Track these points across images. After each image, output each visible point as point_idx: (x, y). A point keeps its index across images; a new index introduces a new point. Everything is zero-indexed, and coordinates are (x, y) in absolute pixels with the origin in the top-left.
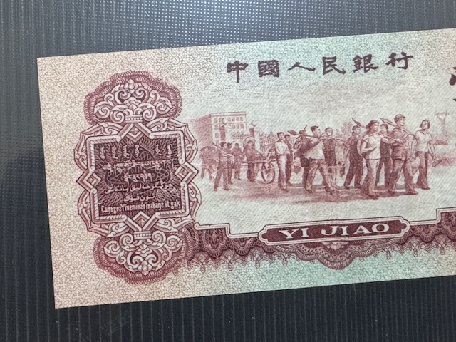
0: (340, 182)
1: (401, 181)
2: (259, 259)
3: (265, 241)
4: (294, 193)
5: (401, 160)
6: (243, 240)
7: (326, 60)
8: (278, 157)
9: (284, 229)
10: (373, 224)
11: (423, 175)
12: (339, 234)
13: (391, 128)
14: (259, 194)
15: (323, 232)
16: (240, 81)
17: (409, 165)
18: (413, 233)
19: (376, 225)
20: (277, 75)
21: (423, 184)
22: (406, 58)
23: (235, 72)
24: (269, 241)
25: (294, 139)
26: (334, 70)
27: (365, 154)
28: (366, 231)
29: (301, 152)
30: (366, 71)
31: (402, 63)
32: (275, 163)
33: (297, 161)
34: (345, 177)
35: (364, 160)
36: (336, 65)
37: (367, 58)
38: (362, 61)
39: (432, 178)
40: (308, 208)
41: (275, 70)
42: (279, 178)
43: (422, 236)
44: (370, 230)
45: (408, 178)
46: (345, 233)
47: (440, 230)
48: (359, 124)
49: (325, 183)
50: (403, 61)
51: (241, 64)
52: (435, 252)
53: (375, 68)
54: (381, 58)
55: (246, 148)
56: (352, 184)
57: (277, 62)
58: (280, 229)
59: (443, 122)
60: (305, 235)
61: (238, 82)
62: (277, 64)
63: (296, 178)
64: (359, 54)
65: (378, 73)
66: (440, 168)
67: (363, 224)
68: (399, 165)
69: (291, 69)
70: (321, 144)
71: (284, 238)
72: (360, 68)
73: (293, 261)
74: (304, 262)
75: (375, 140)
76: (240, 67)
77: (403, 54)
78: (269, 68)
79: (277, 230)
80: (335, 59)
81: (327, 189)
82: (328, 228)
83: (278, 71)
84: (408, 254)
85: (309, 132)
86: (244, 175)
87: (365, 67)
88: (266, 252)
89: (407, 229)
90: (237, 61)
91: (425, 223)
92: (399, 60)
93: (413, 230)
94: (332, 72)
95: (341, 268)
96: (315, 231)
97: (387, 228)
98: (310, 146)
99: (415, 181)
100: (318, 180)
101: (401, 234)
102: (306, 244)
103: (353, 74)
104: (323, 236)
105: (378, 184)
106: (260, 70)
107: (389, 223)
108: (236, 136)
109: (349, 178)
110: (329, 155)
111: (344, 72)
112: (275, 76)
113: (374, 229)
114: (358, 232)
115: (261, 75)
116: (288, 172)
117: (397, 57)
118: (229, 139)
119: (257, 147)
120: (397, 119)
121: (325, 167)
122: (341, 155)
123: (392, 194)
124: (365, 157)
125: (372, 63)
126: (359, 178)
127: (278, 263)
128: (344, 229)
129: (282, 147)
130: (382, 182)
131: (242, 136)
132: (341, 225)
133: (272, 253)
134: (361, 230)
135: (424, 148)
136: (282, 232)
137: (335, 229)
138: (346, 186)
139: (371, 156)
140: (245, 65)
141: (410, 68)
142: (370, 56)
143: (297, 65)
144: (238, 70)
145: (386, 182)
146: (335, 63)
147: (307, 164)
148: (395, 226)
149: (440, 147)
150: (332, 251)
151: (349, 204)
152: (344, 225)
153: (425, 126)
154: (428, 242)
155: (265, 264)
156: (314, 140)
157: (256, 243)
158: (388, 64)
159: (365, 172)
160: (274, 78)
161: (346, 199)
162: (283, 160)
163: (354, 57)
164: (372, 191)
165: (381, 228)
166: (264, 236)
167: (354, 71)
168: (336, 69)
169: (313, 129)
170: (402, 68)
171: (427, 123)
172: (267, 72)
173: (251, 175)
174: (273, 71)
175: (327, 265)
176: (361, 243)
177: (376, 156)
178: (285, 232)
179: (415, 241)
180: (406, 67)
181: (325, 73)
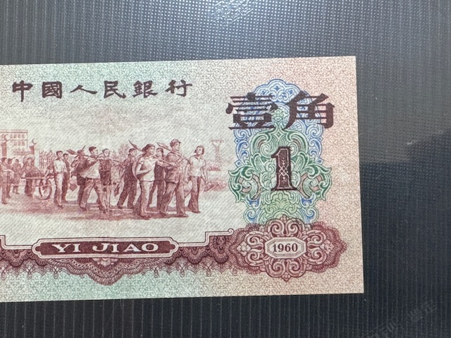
0: (114, 201)
1: (172, 204)
2: (32, 270)
3: (39, 254)
4: (68, 210)
5: (174, 183)
6: (16, 252)
7: (108, 85)
8: (55, 175)
9: (57, 243)
10: (143, 243)
11: (195, 198)
12: (109, 251)
13: (166, 152)
14: (35, 210)
15: (95, 248)
16: (24, 101)
17: (181, 189)
18: (181, 253)
19: (146, 245)
20: (60, 97)
21: (193, 207)
22: (185, 86)
23: (20, 91)
24: (42, 254)
25: (71, 158)
26: (115, 94)
27: (139, 176)
28: (136, 249)
29: (78, 171)
30: (145, 97)
31: (181, 91)
32: (52, 180)
33: (73, 180)
34: (118, 196)
35: (138, 182)
36: (117, 89)
37: (148, 84)
38: (143, 87)
39: (202, 202)
40: (81, 225)
41: (59, 92)
42: (56, 194)
43: (190, 257)
44: (140, 249)
45: (180, 201)
46: (115, 250)
47: (208, 253)
48: (135, 146)
49: (99, 202)
50: (183, 89)
51: (26, 85)
52: (201, 273)
53: (155, 94)
54: (161, 84)
55: (25, 164)
56: (125, 204)
57: (60, 84)
58: (53, 243)
59: (217, 149)
60: (77, 249)
61: (22, 101)
62: (61, 86)
63: (72, 195)
64: (140, 80)
65: (157, 99)
66: (212, 192)
67: (133, 243)
68: (171, 188)
69: (74, 91)
70: (98, 164)
71: (56, 251)
72: (140, 93)
73: (63, 275)
74: (74, 276)
75: (150, 163)
76: (25, 87)
77: (183, 81)
78: (53, 89)
79: (50, 244)
80: (116, 83)
81: (101, 207)
82: (99, 245)
83: (61, 92)
84: (175, 274)
85: (87, 152)
86: (22, 189)
87: (145, 93)
88: (38, 264)
89: (176, 250)
90: (22, 81)
91: (194, 245)
92: (178, 87)
93: (181, 250)
94: (113, 96)
95: (110, 283)
96: (86, 247)
97: (156, 247)
98: (86, 165)
99: (186, 204)
100: (92, 198)
101: (170, 254)
102: (77, 259)
103: (132, 99)
104: (94, 252)
105: (151, 206)
106: (44, 90)
107: (159, 243)
108: (17, 152)
109: (123, 198)
110: (105, 175)
111: (124, 96)
112: (57, 97)
113: (144, 247)
114: (128, 249)
115: (44, 95)
116: (64, 189)
117: (176, 85)
118: (9, 156)
119: (37, 164)
120: (172, 144)
121: (100, 186)
122: (116, 175)
123: (163, 215)
124: (139, 178)
125: (152, 89)
126: (132, 198)
127: (50, 275)
128: (115, 246)
129: (60, 165)
130: (154, 204)
131: (23, 153)
132: (112, 243)
133: (44, 266)
134: (131, 248)
135: (197, 173)
136: (55, 246)
137: (105, 246)
138: (119, 206)
139: (145, 178)
140: (30, 86)
141: (188, 96)
142: (150, 83)
143: (80, 87)
144: (22, 90)
145: (158, 204)
146: (116, 88)
147: (83, 182)
148: (164, 246)
149: (213, 173)
150: (101, 267)
151: (120, 222)
152: (115, 243)
153: (199, 152)
154: (195, 263)
155: (37, 275)
156: (91, 160)
157: (29, 256)
158: (167, 91)
159: (139, 193)
160: (57, 99)
161: (119, 218)
162: (60, 178)
163: (135, 82)
164: (144, 211)
165: (151, 247)
166: (37, 249)
167: (134, 96)
168: (117, 94)
169: (91, 149)
170: (181, 95)
171: (201, 149)
172: (50, 93)
173: (28, 190)
174: (56, 92)
175: (96, 280)
176: (130, 261)
177: (150, 178)
178: (58, 246)
179: (182, 262)
180: (184, 95)
181: (106, 96)
